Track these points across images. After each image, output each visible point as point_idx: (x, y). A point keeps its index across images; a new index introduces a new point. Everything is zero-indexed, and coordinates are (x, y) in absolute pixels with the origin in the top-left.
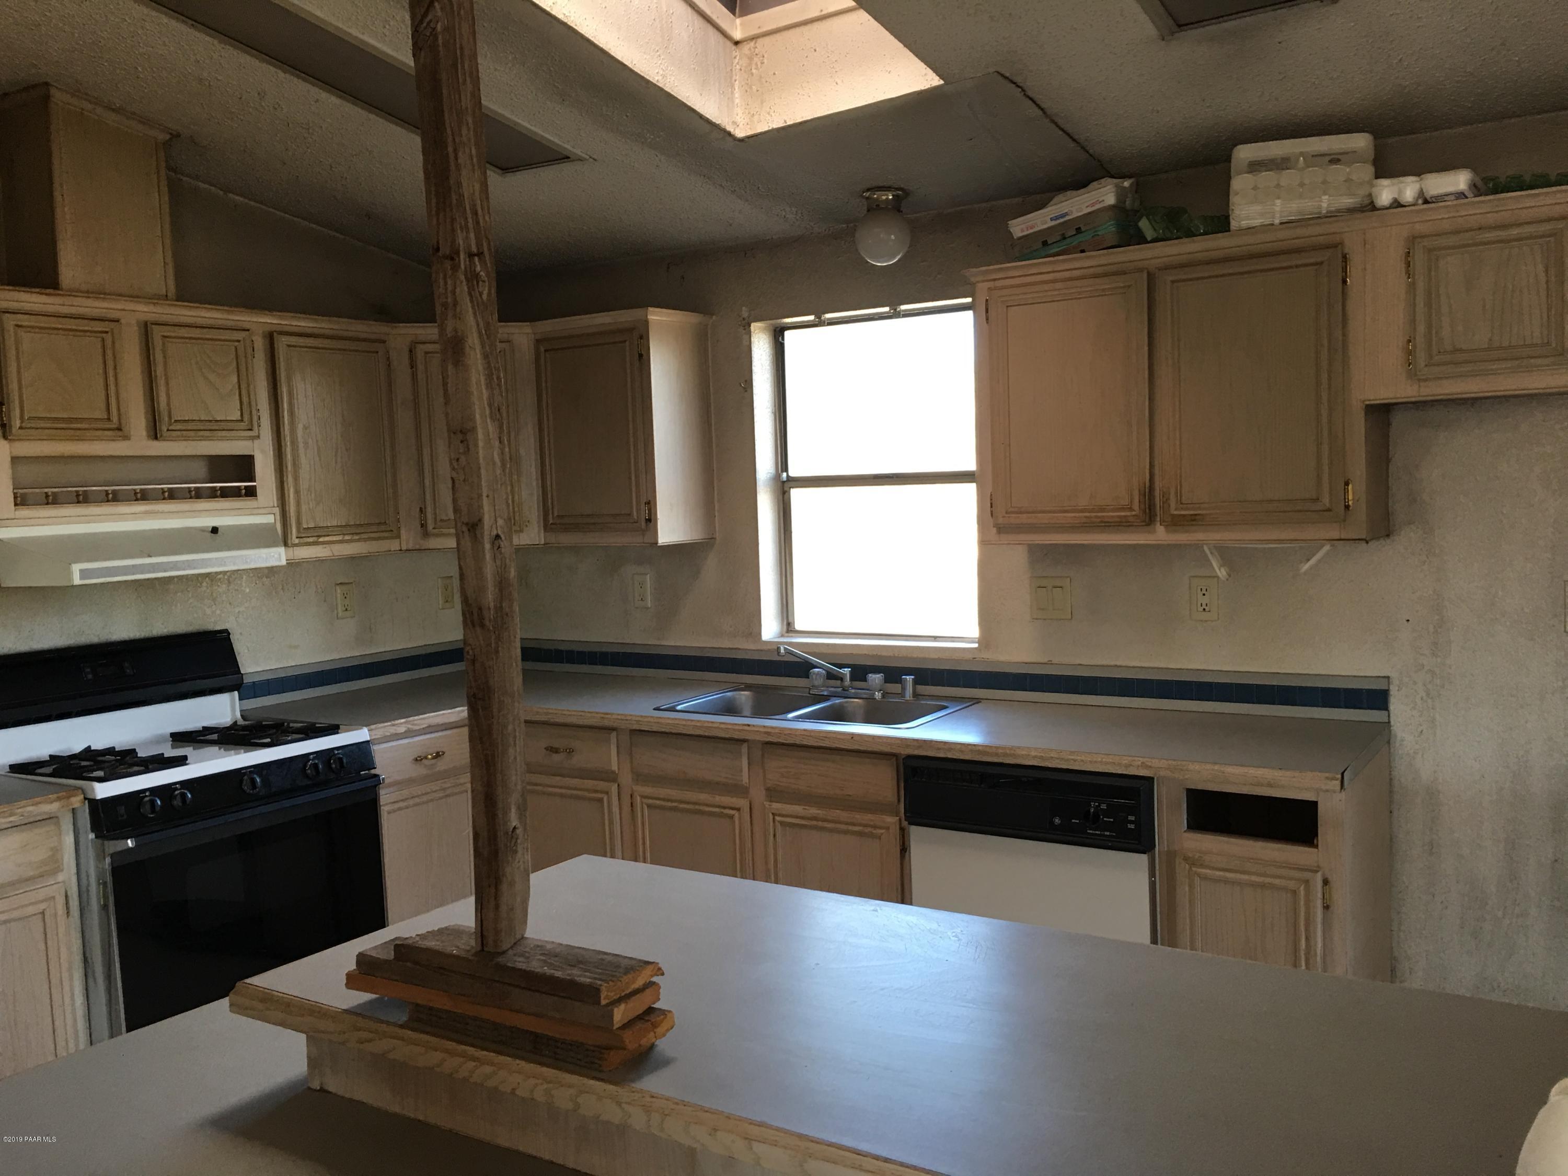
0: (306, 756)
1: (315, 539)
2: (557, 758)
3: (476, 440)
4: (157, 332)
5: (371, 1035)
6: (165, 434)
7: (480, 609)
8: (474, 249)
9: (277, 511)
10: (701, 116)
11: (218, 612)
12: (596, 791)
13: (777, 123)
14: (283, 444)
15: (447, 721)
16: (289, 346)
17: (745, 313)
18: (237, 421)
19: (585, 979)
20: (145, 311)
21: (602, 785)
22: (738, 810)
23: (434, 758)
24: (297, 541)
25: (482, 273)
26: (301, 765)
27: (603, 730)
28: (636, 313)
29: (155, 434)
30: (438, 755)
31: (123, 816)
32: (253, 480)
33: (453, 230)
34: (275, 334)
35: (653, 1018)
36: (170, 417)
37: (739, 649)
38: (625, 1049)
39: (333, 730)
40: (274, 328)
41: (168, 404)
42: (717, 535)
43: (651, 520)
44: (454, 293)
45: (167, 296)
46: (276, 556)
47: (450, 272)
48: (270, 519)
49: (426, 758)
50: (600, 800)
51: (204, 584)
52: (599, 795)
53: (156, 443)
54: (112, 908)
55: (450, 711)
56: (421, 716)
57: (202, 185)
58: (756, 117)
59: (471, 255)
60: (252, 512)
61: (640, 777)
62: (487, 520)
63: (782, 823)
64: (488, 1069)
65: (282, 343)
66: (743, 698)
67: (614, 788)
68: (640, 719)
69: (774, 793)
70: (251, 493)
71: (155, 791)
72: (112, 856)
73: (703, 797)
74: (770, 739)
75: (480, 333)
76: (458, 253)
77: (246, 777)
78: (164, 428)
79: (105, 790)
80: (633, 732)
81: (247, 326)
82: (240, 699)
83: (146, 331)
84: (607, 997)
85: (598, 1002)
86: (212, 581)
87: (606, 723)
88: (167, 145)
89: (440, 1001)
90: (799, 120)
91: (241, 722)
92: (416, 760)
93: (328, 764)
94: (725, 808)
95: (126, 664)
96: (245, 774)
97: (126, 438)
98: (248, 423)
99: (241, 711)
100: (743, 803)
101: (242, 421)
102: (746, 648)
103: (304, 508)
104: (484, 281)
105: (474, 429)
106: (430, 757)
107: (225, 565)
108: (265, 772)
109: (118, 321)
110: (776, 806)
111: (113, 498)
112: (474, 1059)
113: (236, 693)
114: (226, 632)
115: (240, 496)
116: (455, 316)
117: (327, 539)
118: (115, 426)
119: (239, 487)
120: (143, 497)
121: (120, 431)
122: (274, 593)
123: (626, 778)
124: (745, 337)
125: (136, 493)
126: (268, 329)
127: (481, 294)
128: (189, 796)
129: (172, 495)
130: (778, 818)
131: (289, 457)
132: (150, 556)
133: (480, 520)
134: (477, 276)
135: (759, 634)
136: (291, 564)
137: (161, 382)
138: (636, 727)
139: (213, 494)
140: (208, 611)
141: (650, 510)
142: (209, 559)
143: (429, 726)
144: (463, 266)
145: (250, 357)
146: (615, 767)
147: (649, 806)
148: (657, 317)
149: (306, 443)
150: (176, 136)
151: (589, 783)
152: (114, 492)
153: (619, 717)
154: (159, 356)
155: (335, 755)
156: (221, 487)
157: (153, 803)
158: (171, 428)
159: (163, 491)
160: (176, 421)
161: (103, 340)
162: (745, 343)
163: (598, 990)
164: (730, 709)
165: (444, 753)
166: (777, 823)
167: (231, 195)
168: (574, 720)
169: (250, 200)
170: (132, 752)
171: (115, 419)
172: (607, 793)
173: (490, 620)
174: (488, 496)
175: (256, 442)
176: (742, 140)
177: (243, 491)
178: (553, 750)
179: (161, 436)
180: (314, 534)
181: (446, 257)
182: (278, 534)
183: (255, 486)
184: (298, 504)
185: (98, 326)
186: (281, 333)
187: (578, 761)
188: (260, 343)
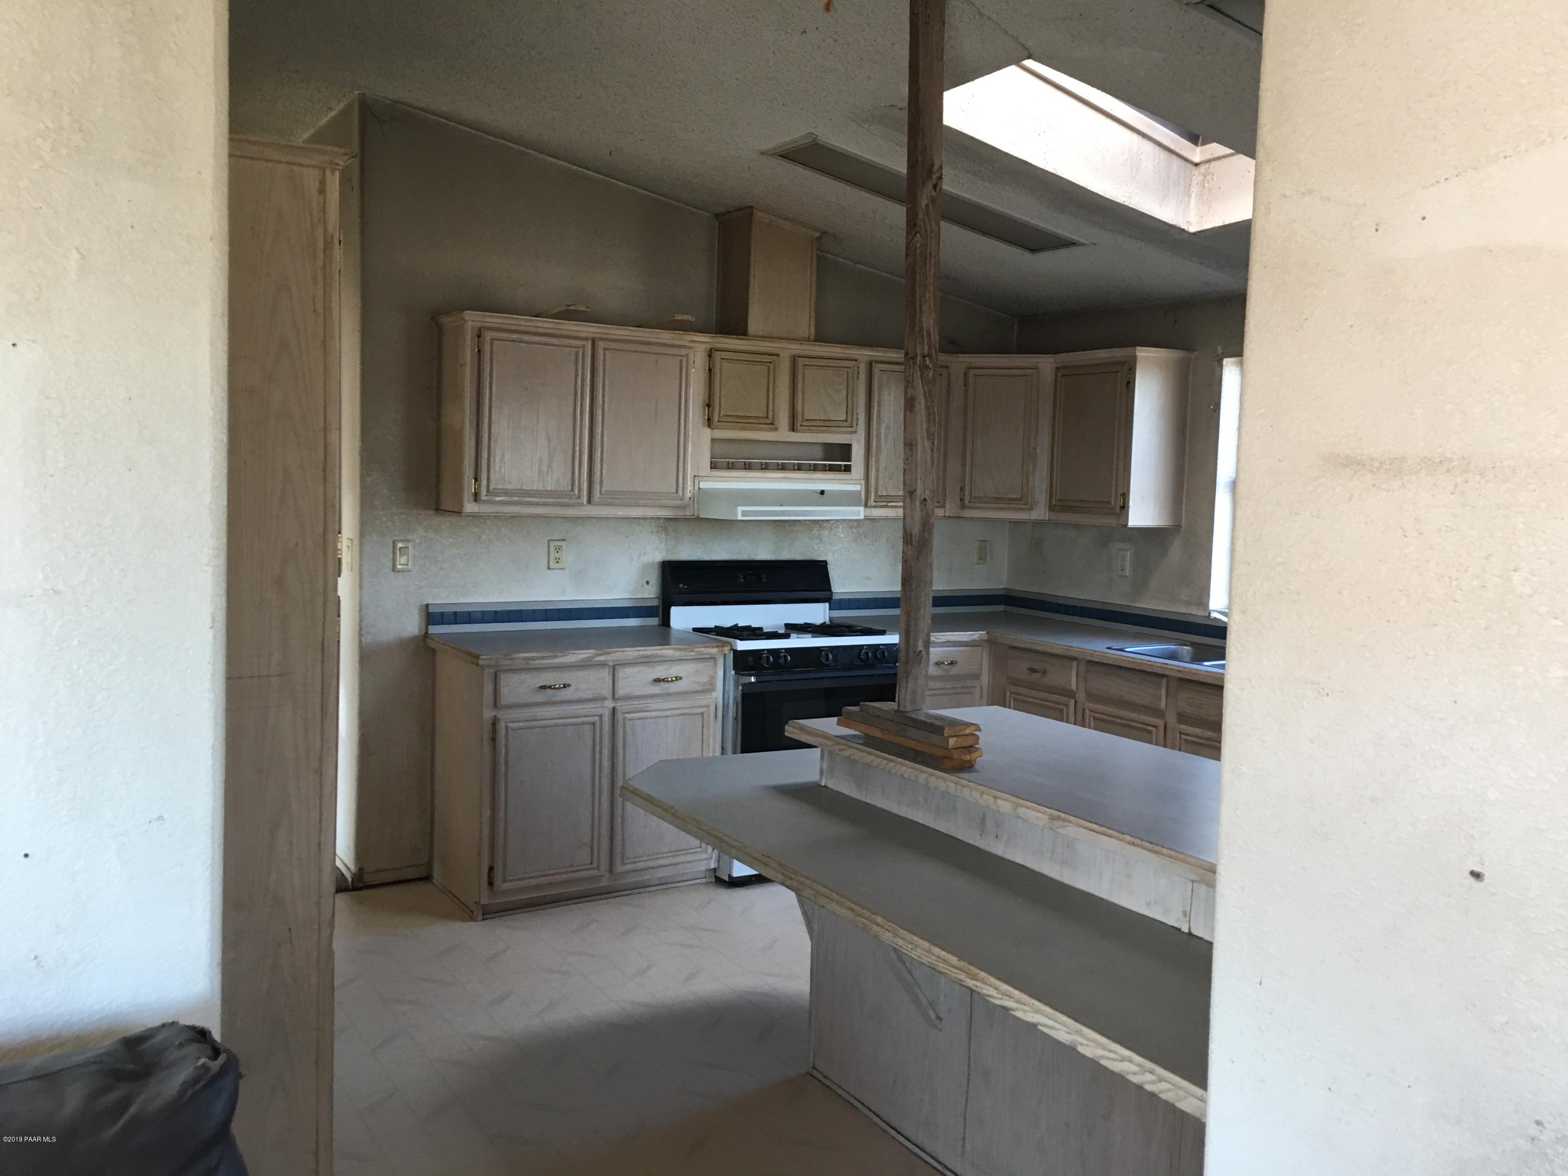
0: (861, 647)
1: (885, 503)
2: (1035, 676)
3: (917, 450)
4: (801, 362)
5: (844, 747)
6: (799, 427)
7: (911, 535)
8: (926, 353)
9: (863, 482)
10: (1160, 221)
11: (822, 548)
12: (1059, 704)
13: (1218, 222)
14: (871, 437)
15: (961, 640)
16: (882, 371)
17: (1220, 350)
18: (844, 421)
19: (938, 723)
20: (796, 348)
21: (1063, 699)
22: (1156, 727)
23: (949, 664)
24: (874, 504)
25: (930, 365)
26: (858, 652)
27: (1068, 659)
28: (1128, 351)
29: (793, 429)
30: (952, 663)
31: (750, 663)
32: (849, 460)
33: (915, 345)
34: (874, 363)
35: (971, 749)
36: (803, 418)
37: (1191, 614)
38: (952, 759)
39: (882, 633)
40: (872, 359)
41: (803, 409)
42: (1183, 523)
43: (1124, 507)
44: (913, 375)
45: (809, 338)
46: (859, 512)
47: (912, 366)
48: (857, 488)
49: (943, 663)
50: (1062, 711)
51: (815, 529)
52: (1061, 707)
53: (793, 433)
54: (740, 719)
55: (964, 633)
56: (942, 634)
57: (840, 260)
58: (1204, 218)
59: (924, 356)
60: (847, 482)
61: (1090, 696)
62: (919, 492)
63: (1186, 740)
64: (892, 764)
65: (877, 369)
66: (1185, 651)
67: (1072, 702)
68: (1092, 652)
69: (1182, 718)
70: (848, 469)
71: (771, 651)
72: (743, 685)
73: (1133, 715)
74: (1182, 676)
75: (925, 395)
76: (916, 356)
77: (823, 653)
78: (799, 425)
79: (743, 645)
80: (1090, 662)
81: (855, 357)
82: (830, 609)
83: (794, 360)
84: (947, 733)
85: (943, 734)
86: (820, 527)
87: (1069, 654)
88: (820, 238)
89: (878, 734)
90: (1233, 221)
91: (828, 622)
92: (936, 663)
93: (875, 654)
94: (1147, 725)
95: (763, 576)
96: (823, 651)
97: (776, 429)
98: (849, 424)
99: (830, 617)
100: (1160, 723)
101: (846, 421)
102: (1196, 614)
103: (881, 482)
104: (930, 369)
105: (916, 444)
106: (946, 663)
107: (825, 516)
108: (835, 652)
109: (778, 355)
110: (1183, 727)
111: (765, 467)
112: (886, 759)
113: (827, 604)
114: (825, 563)
115: (841, 471)
116: (912, 387)
117: (894, 504)
118: (770, 422)
119: (840, 465)
120: (783, 468)
121: (772, 425)
122: (859, 539)
123: (1081, 696)
124: (1219, 369)
125: (778, 465)
126: (868, 359)
127: (928, 376)
128: (789, 658)
129: (800, 468)
130: (1183, 736)
131: (874, 445)
132: (782, 506)
133: (915, 490)
134: (927, 367)
135: (1207, 604)
136: (867, 519)
137: (800, 394)
138: (1089, 658)
139: (825, 469)
140: (816, 548)
141: (1124, 500)
142: (816, 511)
143: (948, 642)
144: (918, 363)
145: (855, 378)
146: (1074, 687)
147: (1095, 718)
148: (1144, 354)
149: (886, 437)
150: (824, 233)
151: (1055, 697)
152: (766, 463)
153: (1079, 650)
154: (800, 377)
155: (880, 648)
156: (830, 465)
157: (768, 658)
158: (803, 424)
159: (794, 465)
160: (807, 420)
161: (769, 367)
162: (1218, 374)
163: (943, 728)
164: (1173, 656)
165: (956, 662)
166: (1182, 740)
167: (857, 265)
168: (1049, 650)
169: (870, 267)
170: (761, 629)
171: (770, 417)
172: (1067, 705)
173: (916, 542)
174: (921, 479)
175: (854, 435)
176: (1194, 234)
177: (843, 468)
178: (1033, 670)
179: (797, 429)
180: (884, 501)
181: (910, 358)
182: (861, 499)
183: (850, 465)
184: (877, 479)
185: (766, 359)
186: (877, 362)
187: (1050, 680)
188: (863, 368)
